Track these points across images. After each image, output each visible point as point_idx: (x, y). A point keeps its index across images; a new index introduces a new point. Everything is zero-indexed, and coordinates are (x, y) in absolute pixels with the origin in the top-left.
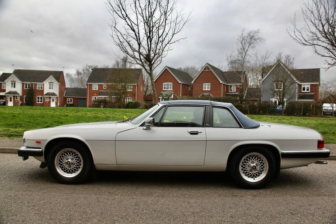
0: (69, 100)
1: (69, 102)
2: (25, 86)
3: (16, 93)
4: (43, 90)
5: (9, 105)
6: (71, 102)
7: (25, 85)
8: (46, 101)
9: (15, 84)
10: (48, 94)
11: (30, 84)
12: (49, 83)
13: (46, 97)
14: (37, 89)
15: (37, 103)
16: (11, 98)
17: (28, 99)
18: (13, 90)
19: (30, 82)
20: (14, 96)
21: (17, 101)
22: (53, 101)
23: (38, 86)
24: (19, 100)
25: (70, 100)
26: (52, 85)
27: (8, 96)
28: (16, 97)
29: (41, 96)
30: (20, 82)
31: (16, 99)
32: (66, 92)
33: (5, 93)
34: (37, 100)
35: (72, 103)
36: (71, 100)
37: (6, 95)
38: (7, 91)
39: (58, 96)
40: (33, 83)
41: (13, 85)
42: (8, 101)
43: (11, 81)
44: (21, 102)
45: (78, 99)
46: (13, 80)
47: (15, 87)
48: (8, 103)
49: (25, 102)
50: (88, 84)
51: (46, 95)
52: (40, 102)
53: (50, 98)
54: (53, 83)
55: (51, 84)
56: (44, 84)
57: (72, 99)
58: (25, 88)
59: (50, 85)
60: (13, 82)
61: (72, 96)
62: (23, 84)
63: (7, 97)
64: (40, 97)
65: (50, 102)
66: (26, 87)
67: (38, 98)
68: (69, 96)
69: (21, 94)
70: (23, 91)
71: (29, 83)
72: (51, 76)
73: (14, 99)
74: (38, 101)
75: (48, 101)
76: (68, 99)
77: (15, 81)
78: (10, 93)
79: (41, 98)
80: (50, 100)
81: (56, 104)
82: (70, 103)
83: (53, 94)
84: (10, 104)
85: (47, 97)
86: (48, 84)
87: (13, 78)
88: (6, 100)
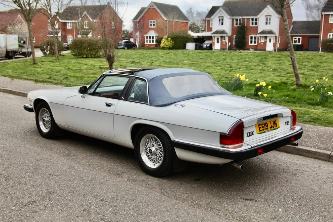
0: (295, 40)
1: (295, 42)
2: (235, 22)
3: (223, 32)
4: (257, 27)
5: (215, 49)
6: (299, 42)
7: (235, 20)
8: (261, 43)
9: (223, 20)
10: (263, 32)
11: (242, 20)
12: (266, 16)
13: (261, 36)
14: (251, 25)
15: (250, 44)
16: (218, 39)
17: (238, 40)
18: (221, 28)
19: (242, 16)
20: (222, 37)
21: (225, 42)
22: (270, 41)
23: (251, 22)
24: (227, 41)
25: (297, 39)
26: (270, 19)
27: (215, 36)
28: (224, 37)
29: (255, 36)
30: (229, 17)
31: (224, 39)
32: (293, 28)
33: (212, 32)
34: (250, 40)
35: (300, 44)
36: (299, 39)
37: (212, 35)
38: (214, 30)
39: (277, 34)
40: (246, 17)
41: (221, 22)
42: (214, 43)
43: (219, 17)
44: (230, 44)
45: (310, 37)
46: (221, 15)
47: (222, 24)
48: (214, 46)
49: (235, 43)
50: (323, 13)
51: (260, 33)
52: (253, 44)
53: (266, 37)
54: (271, 16)
55: (269, 17)
56: (258, 18)
57: (301, 38)
58: (235, 25)
59: (267, 19)
60: (221, 18)
61: (300, 33)
62: (233, 19)
63: (214, 38)
64: (253, 36)
65: (265, 43)
66: (237, 24)
67: (252, 38)
68: (297, 33)
69: (230, 34)
70: (233, 29)
71: (240, 17)
72: (268, 6)
73: (221, 40)
74: (251, 42)
75: (263, 41)
76: (295, 38)
77: (223, 17)
78: (217, 32)
79: (255, 38)
80: (266, 40)
81: (275, 45)
82: (297, 43)
83: (271, 32)
84: (217, 46)
85: (263, 37)
86: (265, 18)
87: (221, 12)
88: (213, 41)
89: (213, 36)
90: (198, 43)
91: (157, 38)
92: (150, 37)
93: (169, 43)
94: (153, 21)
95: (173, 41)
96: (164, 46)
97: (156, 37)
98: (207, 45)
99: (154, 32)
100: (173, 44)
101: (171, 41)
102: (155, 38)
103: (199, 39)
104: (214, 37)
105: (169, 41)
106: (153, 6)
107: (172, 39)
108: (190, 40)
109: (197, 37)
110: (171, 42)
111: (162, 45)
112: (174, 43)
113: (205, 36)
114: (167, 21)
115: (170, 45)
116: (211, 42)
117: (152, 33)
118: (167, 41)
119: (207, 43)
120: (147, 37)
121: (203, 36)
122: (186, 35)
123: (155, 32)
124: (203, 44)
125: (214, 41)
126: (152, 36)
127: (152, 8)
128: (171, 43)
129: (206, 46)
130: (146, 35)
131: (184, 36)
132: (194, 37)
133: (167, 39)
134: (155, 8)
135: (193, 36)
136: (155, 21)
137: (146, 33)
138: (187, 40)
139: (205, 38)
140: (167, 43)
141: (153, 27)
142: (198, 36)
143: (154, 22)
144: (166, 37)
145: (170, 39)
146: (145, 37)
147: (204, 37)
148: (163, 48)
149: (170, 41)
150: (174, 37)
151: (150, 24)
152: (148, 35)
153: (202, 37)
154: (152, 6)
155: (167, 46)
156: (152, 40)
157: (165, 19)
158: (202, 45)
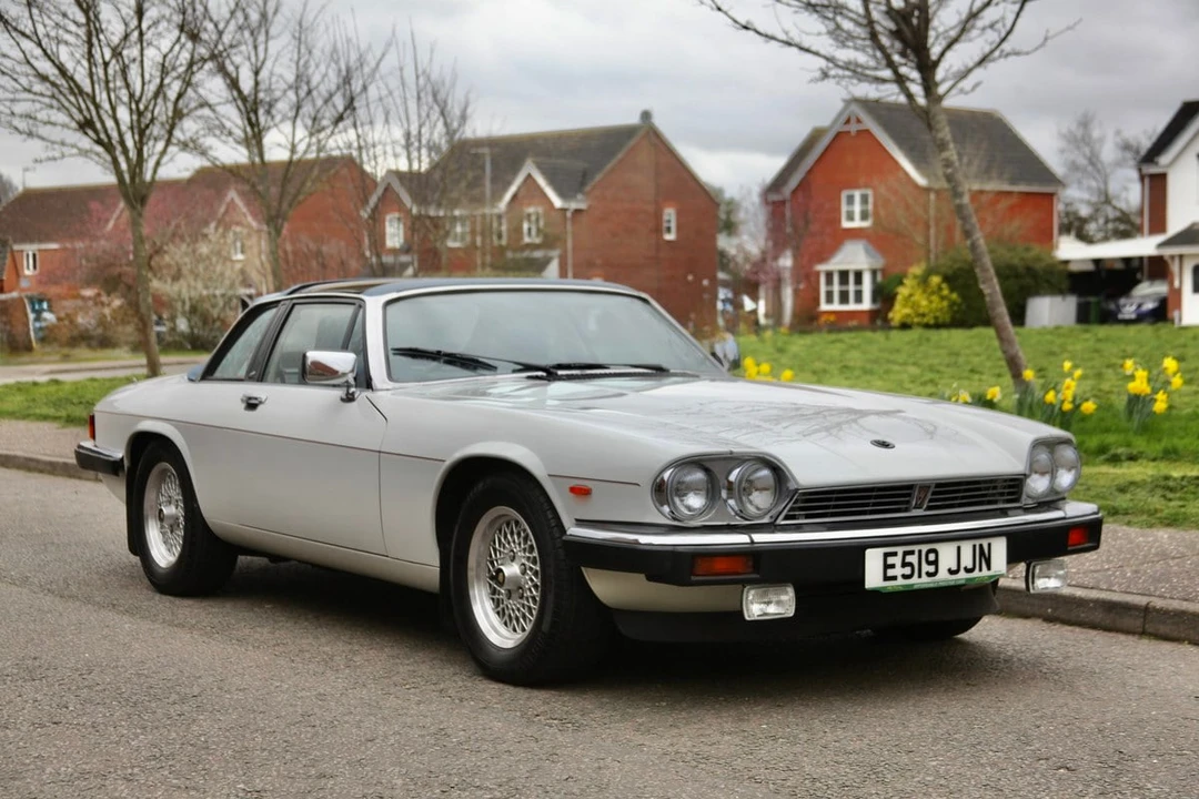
5: (1185, 322)
27: (1181, 257)
33: (1160, 238)
37: (1168, 252)
38: (1176, 223)
42: (1177, 293)
48: (1180, 308)
63: (1175, 268)
88: (1171, 284)
89: (1172, 257)
90: (1092, 299)
91: (879, 278)
92: (844, 275)
93: (931, 302)
94: (857, 194)
95: (952, 290)
96: (908, 316)
97: (874, 273)
98: (1140, 306)
99: (867, 251)
100: (952, 304)
101: (946, 292)
102: (867, 279)
103: (1103, 274)
104: (1177, 261)
105: (933, 293)
106: (859, 121)
107: (946, 279)
108: (1048, 281)
109: (1090, 267)
110: (943, 298)
111: (898, 313)
112: (959, 300)
113: (1141, 259)
114: (927, 190)
115: (941, 309)
116: (1161, 288)
117: (855, 257)
118: (924, 291)
119: (1146, 297)
120: (829, 275)
121: (1127, 260)
122: (1022, 259)
123: (870, 247)
124: (1122, 301)
125: (1176, 284)
126: (852, 267)
127: (853, 128)
128: (945, 303)
129: (1134, 307)
130: (822, 268)
131: (1016, 261)
132: (1074, 268)
133: (924, 281)
134: (867, 132)
135: (1066, 262)
136: (870, 192)
137: (824, 256)
138: (1028, 281)
139: (1140, 269)
140: (924, 303)
141: (857, 223)
142: (1097, 262)
143: (864, 199)
144: (917, 270)
145: (935, 280)
146: (818, 274)
147: (1136, 264)
148: (905, 326)
149: (940, 289)
150: (959, 269)
151: (844, 208)
152: (836, 264)
153: (1119, 266)
154: (853, 120)
155: (923, 315)
156: (852, 288)
157: (921, 180)
158: (1112, 306)
